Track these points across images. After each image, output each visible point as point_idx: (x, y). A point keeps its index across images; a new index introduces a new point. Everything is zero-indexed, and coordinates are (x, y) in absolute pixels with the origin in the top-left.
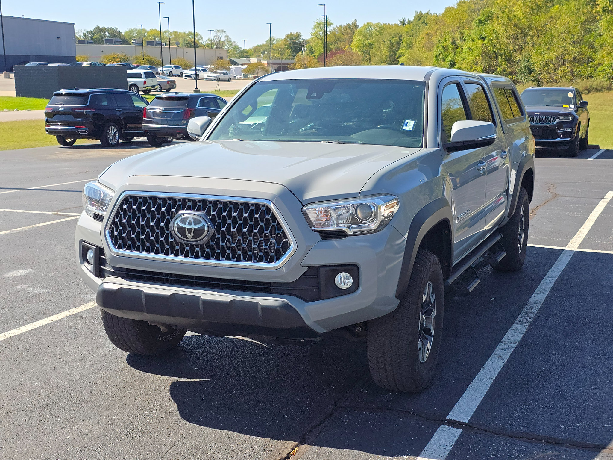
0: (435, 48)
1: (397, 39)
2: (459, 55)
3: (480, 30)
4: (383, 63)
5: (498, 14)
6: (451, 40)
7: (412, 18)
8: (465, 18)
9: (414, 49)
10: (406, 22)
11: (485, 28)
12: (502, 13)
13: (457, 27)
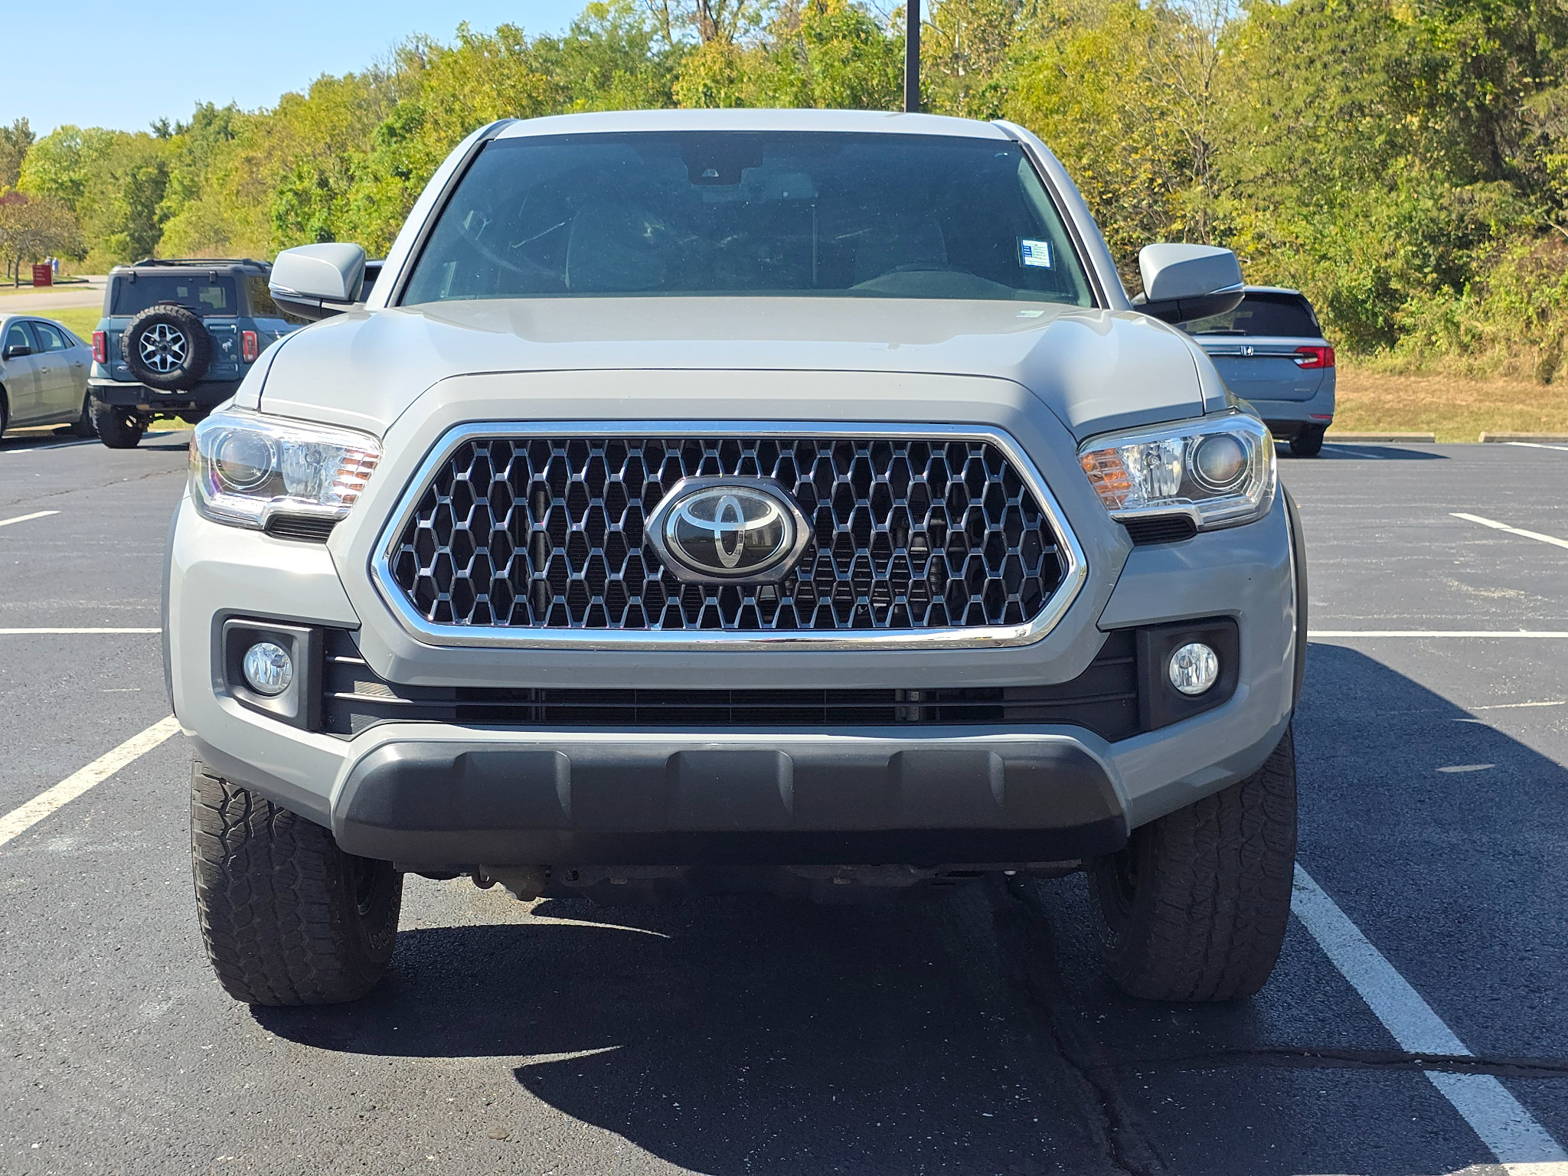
0: (272, 194)
1: (153, 171)
2: (339, 214)
3: (394, 153)
4: (117, 233)
5: (435, 114)
6: (316, 177)
7: (187, 120)
8: (345, 124)
9: (205, 198)
10: (172, 129)
11: (405, 148)
12: (447, 111)
13: (326, 143)
